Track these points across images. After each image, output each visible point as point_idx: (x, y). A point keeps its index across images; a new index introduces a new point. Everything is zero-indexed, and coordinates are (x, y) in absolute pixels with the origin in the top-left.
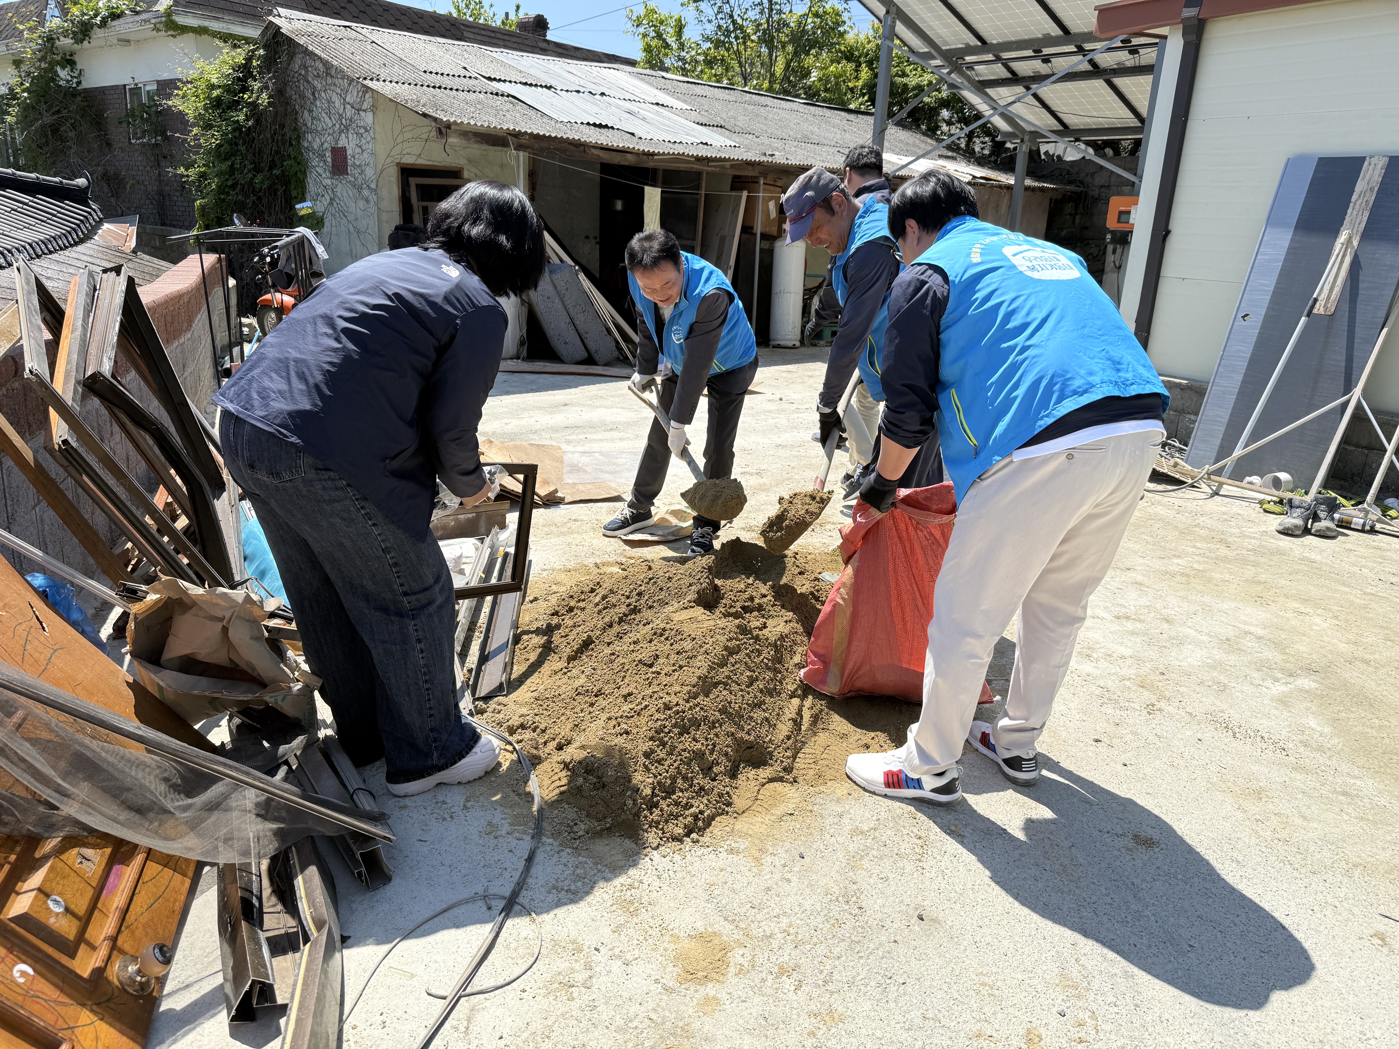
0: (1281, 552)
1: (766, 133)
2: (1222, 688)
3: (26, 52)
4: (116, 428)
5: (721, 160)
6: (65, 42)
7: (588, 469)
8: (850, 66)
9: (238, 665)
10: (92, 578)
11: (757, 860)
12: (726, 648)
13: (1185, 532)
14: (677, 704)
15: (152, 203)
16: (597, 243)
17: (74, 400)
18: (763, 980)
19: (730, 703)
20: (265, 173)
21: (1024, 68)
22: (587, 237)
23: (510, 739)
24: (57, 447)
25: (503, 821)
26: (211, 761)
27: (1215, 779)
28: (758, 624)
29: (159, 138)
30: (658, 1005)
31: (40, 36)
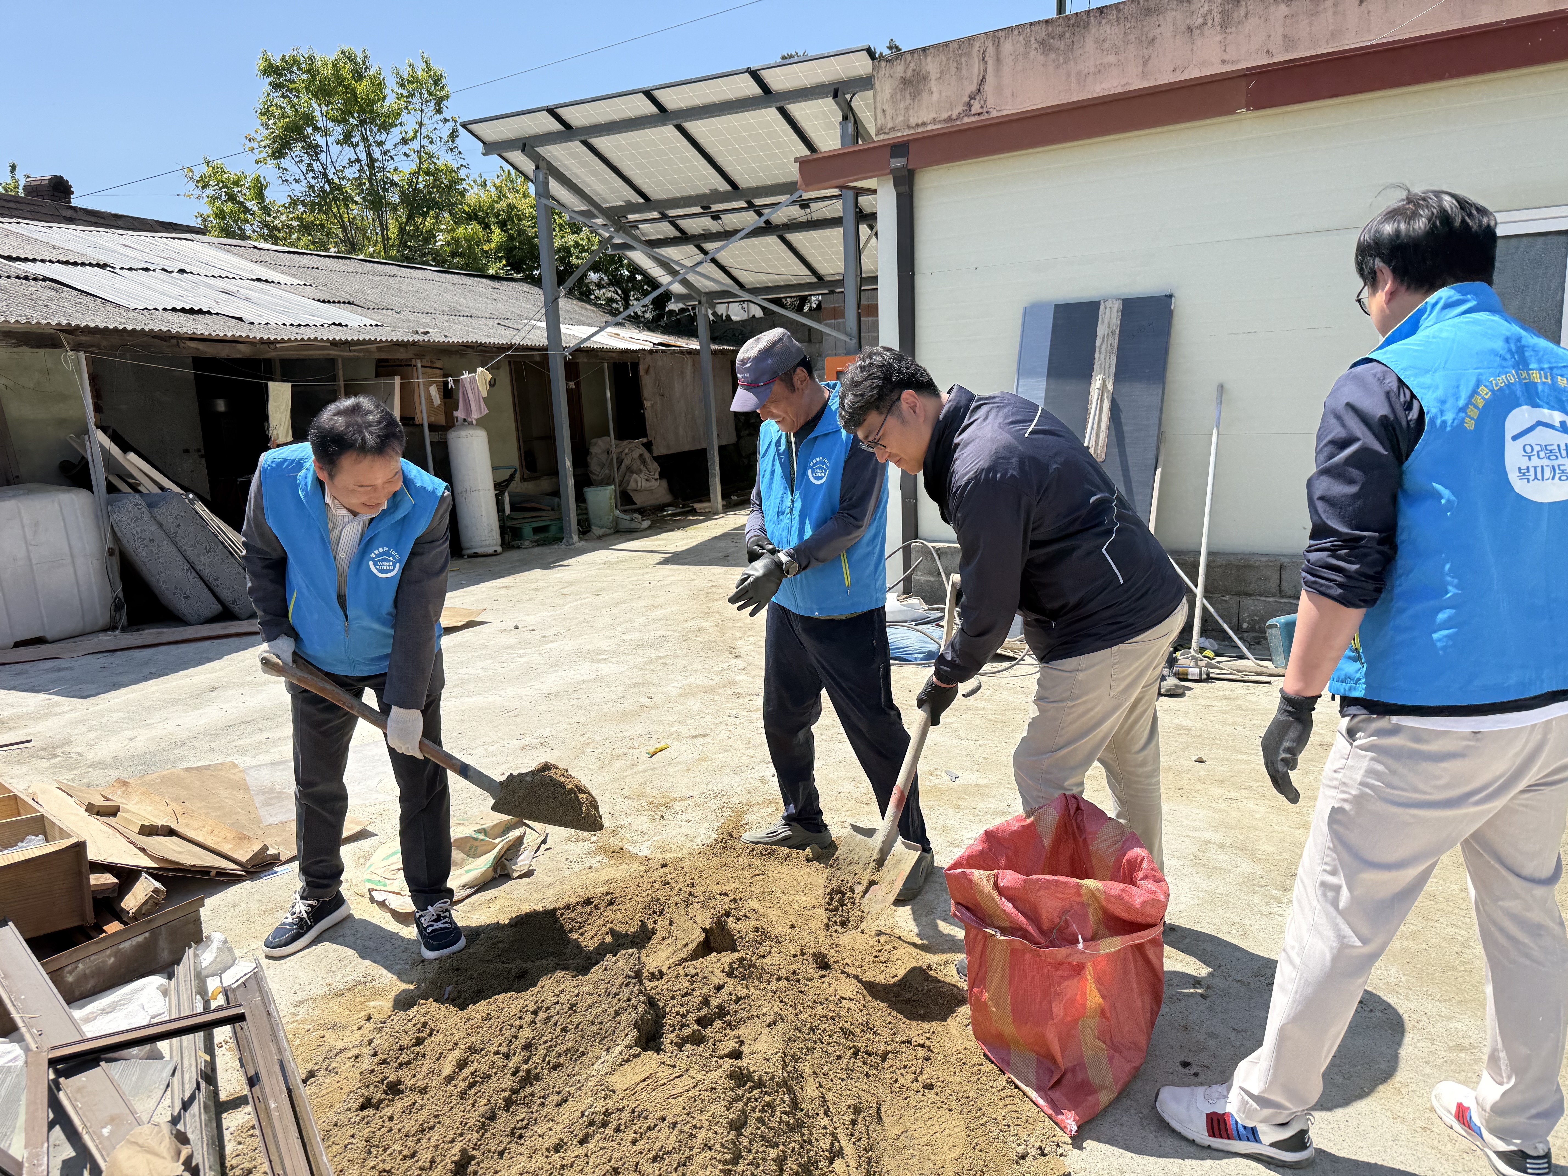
1: (407, 307)
5: (365, 342)
8: (479, 228)
12: (729, 1124)
16: (202, 456)
21: (694, 226)
22: (187, 451)
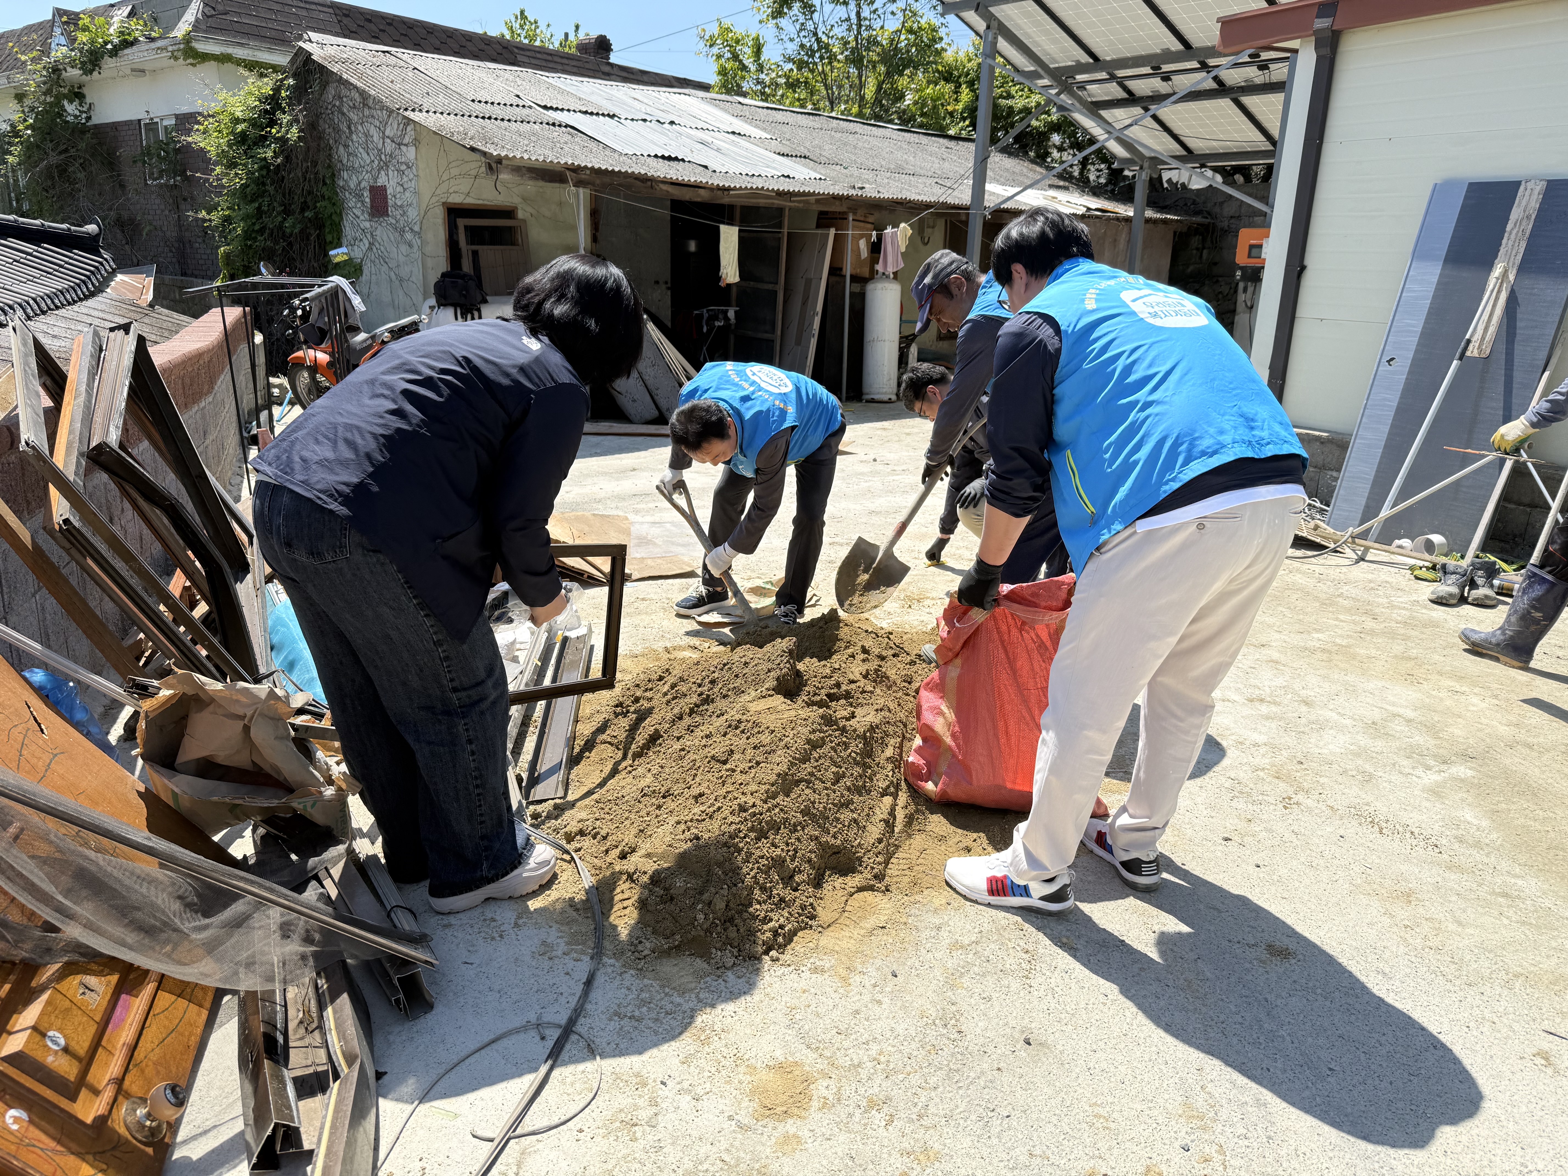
0: (1434, 624)
1: (856, 162)
2: (1367, 778)
3: (29, 85)
4: (127, 505)
5: (804, 194)
6: (73, 73)
7: (659, 541)
8: (949, 88)
9: (261, 769)
10: (99, 674)
11: (844, 979)
12: (809, 741)
13: (1328, 603)
14: (754, 805)
15: (171, 251)
16: (668, 288)
17: (76, 474)
18: (850, 1115)
19: (813, 803)
20: (296, 215)
21: (1141, 87)
22: (657, 282)
23: (568, 847)
24: (57, 527)
25: (559, 940)
26: (231, 876)
27: (1359, 881)
28: (845, 713)
29: (179, 178)
30: (732, 1145)
31: (44, 67)
